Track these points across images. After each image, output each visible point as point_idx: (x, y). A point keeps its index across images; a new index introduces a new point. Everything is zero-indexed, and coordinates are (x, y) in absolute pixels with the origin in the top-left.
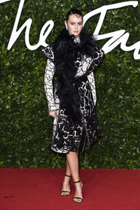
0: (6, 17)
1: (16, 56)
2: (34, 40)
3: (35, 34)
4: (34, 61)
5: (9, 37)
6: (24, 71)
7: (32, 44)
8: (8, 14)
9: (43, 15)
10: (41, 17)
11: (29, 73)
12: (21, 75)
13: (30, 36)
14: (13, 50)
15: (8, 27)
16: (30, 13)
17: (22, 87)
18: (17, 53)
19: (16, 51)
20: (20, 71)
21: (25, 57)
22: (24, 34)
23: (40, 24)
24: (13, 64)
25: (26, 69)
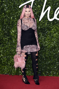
0: (39, 6)
1: (43, 24)
2: (51, 16)
3: (52, 13)
4: (51, 26)
5: (40, 15)
6: (47, 31)
7: (50, 18)
8: (40, 5)
9: (56, 4)
10: (55, 6)
11: (49, 32)
12: (45, 33)
13: (50, 14)
14: (42, 21)
15: (40, 10)
16: (50, 4)
17: (46, 38)
18: (44, 22)
19: (43, 21)
20: (45, 31)
21: (47, 24)
22: (47, 14)
23: (54, 9)
24: (42, 27)
25: (47, 30)
